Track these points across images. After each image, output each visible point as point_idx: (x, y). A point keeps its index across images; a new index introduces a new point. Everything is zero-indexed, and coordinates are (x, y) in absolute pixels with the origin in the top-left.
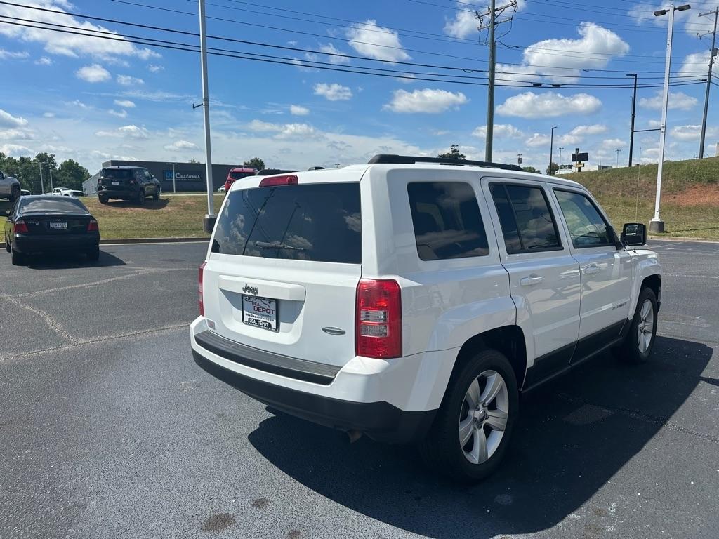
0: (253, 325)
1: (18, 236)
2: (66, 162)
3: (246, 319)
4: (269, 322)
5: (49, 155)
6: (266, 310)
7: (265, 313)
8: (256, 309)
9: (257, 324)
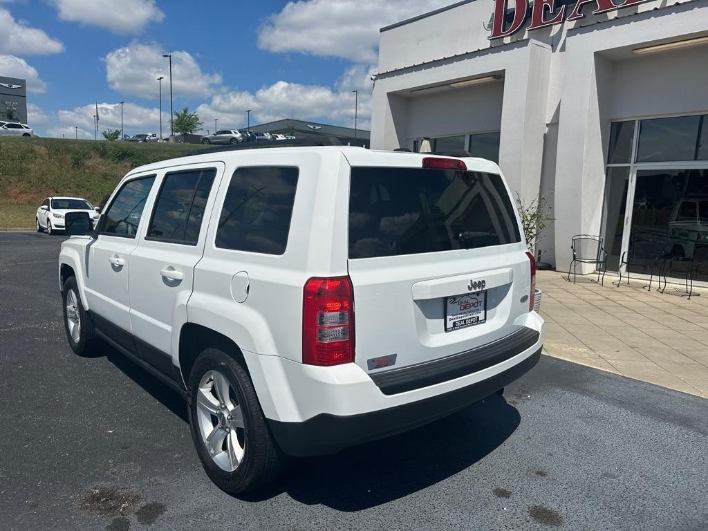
0: (461, 327)
3: (450, 324)
4: (477, 315)
6: (474, 305)
7: (473, 308)
8: (462, 308)
9: (465, 324)
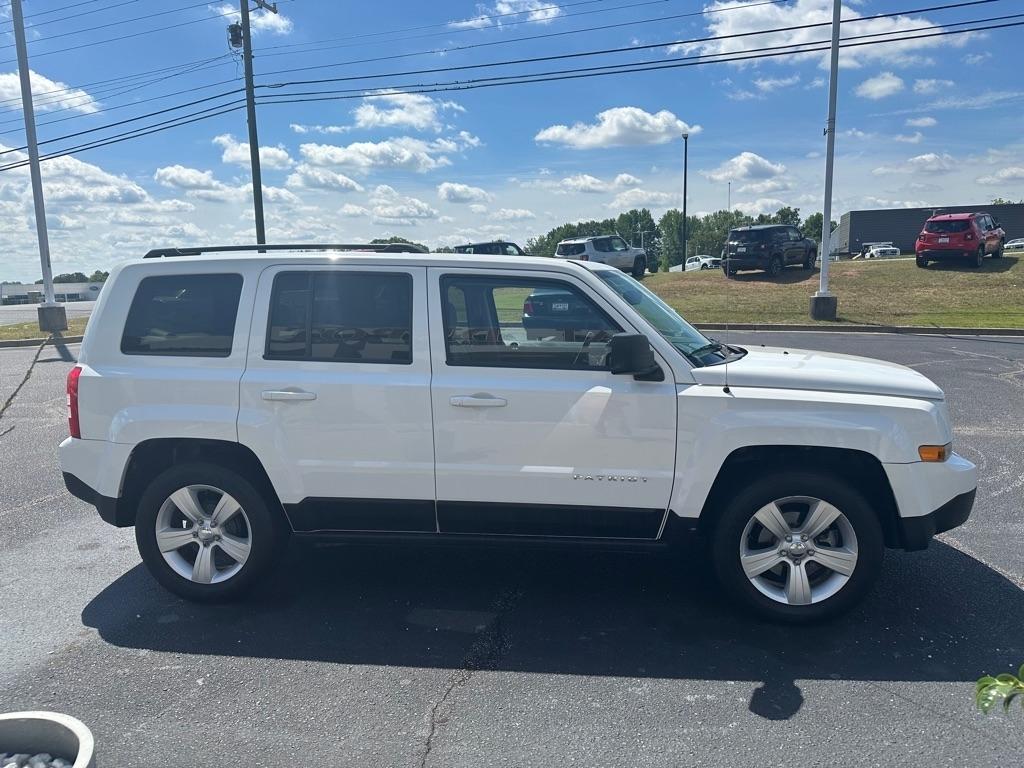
1: (526, 315)
2: (812, 217)
5: (792, 209)
